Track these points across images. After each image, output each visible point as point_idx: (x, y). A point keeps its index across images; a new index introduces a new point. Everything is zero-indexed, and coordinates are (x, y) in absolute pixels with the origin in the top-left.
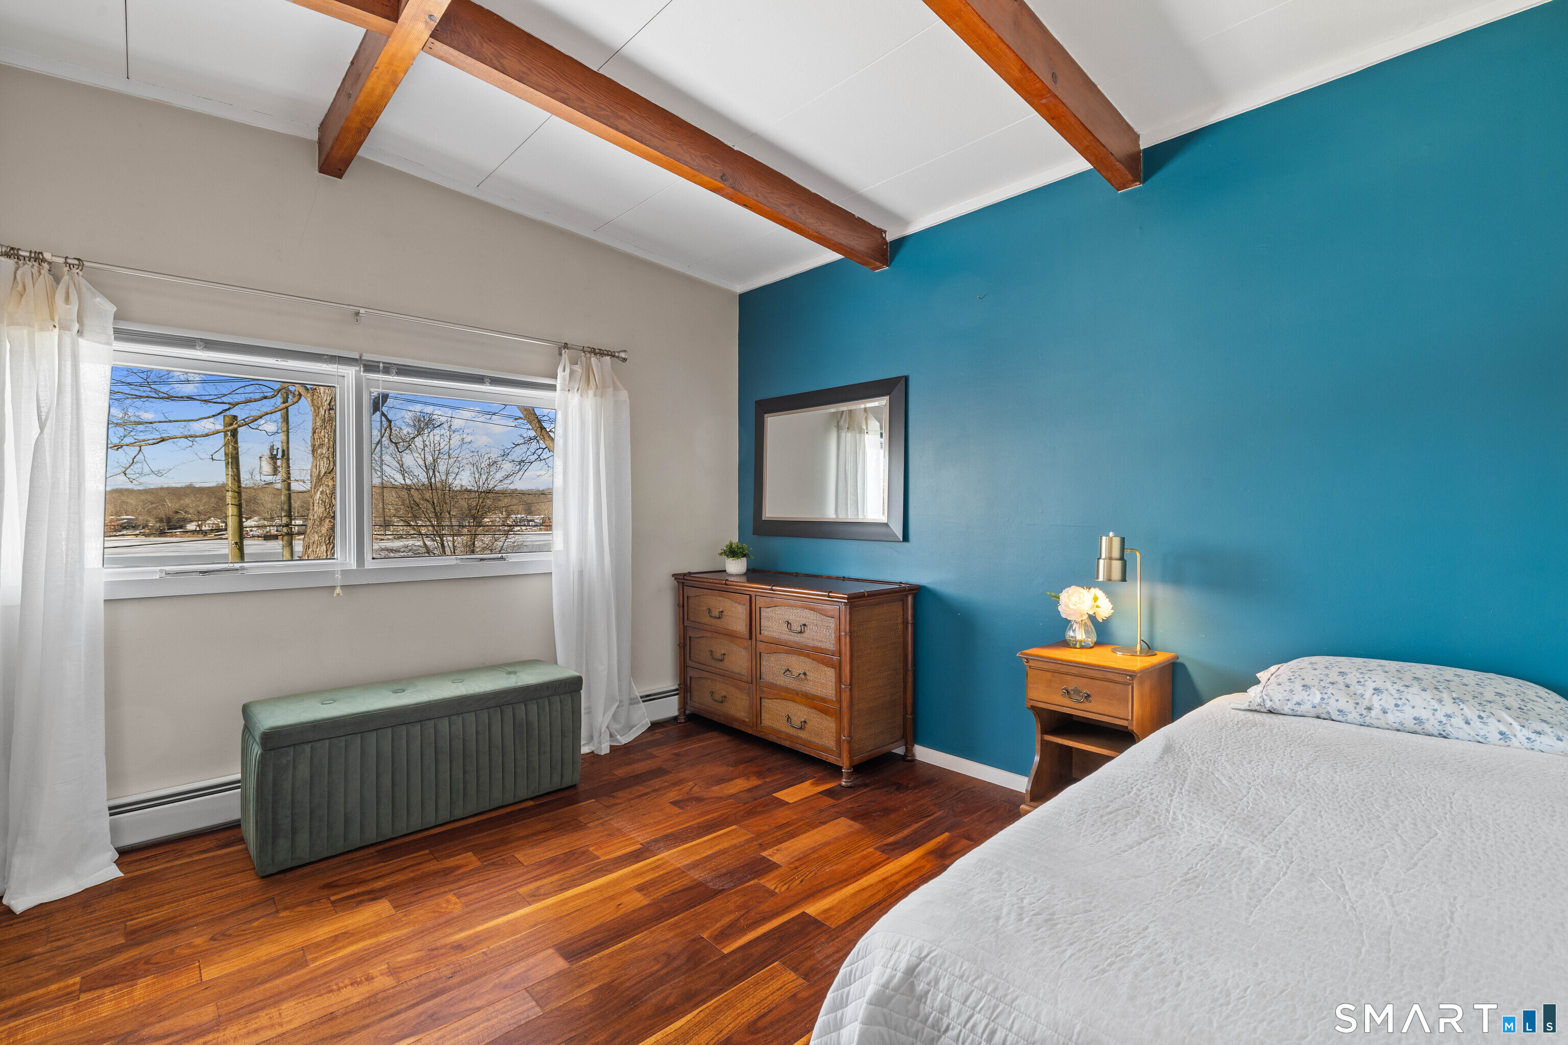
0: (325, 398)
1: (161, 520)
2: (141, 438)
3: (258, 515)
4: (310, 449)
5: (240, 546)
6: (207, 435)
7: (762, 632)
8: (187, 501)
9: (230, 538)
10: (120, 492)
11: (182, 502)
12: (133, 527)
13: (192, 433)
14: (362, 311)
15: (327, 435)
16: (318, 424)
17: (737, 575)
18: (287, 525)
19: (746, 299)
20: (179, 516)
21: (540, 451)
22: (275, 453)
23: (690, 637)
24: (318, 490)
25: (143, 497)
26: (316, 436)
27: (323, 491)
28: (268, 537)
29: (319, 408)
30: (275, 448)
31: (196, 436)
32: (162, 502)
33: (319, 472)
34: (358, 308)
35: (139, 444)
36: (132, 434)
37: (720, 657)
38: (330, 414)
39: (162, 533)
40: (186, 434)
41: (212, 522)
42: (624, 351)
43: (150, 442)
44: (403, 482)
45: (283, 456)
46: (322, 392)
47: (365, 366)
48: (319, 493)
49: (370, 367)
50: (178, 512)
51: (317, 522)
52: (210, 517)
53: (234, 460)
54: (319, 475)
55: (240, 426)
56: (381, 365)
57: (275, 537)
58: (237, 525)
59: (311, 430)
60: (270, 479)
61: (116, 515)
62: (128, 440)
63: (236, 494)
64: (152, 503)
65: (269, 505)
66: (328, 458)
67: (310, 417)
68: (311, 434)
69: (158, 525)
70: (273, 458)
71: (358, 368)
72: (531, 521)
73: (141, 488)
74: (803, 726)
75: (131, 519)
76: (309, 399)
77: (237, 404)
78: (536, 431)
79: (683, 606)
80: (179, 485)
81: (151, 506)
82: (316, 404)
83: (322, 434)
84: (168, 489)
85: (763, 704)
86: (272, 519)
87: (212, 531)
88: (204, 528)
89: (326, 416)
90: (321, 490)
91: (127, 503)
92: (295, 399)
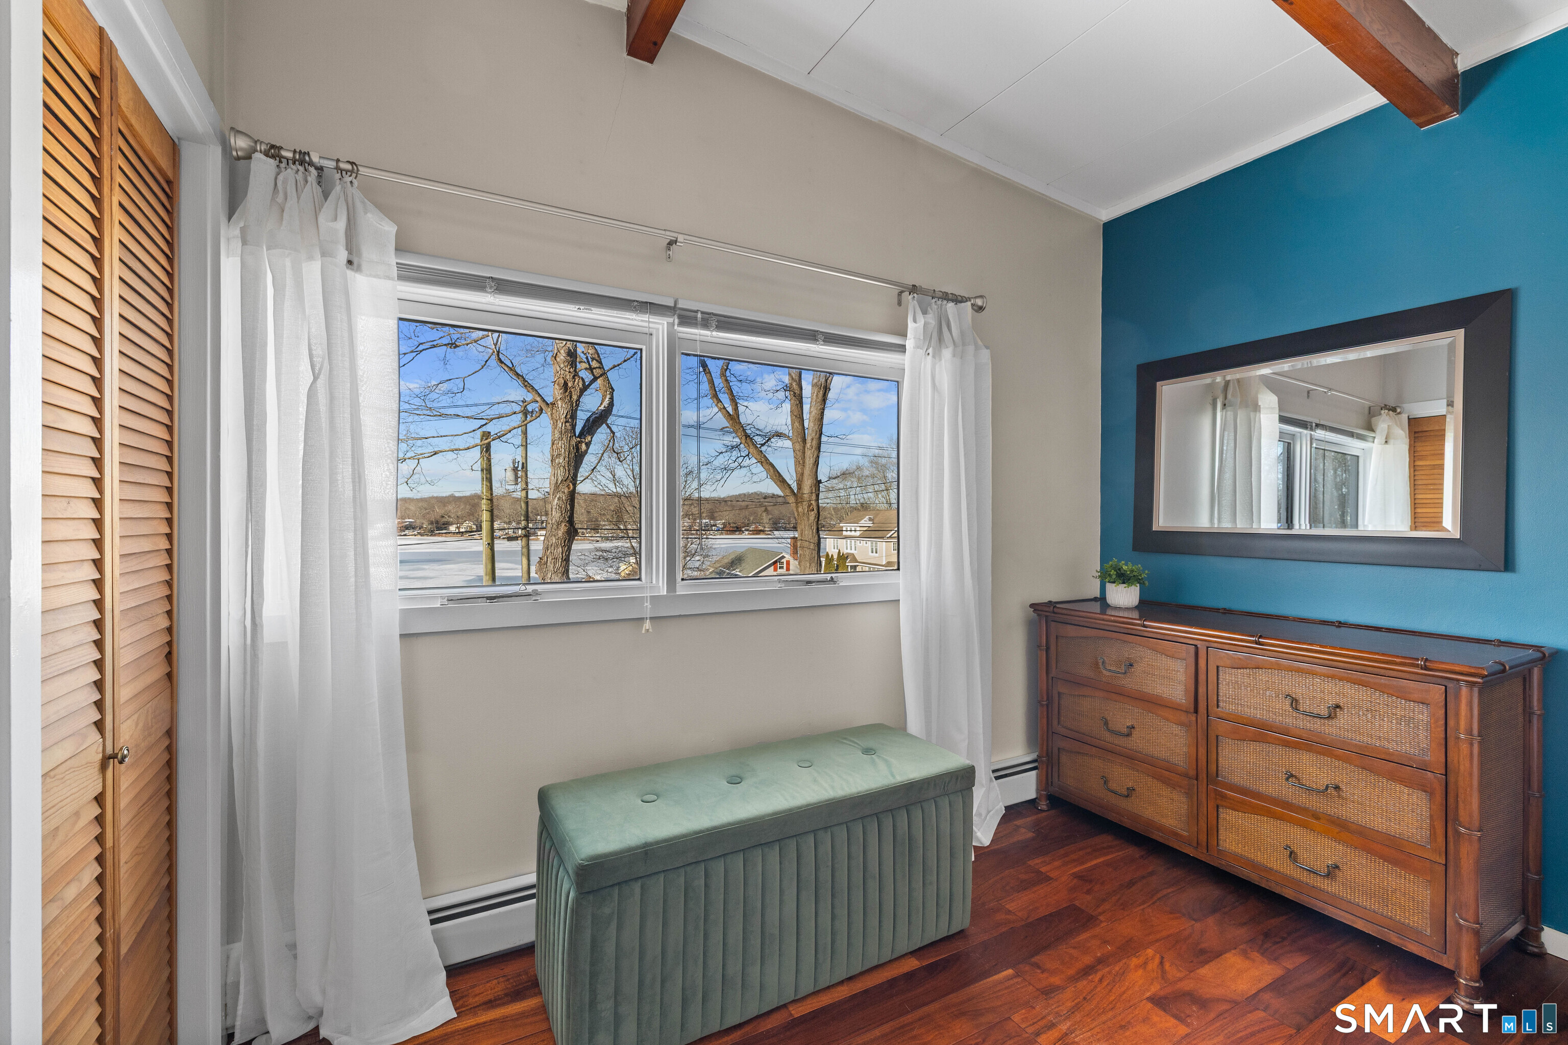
0: (562, 412)
1: (432, 523)
2: (419, 452)
3: (500, 519)
4: (550, 458)
5: (491, 546)
6: (468, 448)
7: (1221, 704)
8: (450, 507)
9: (484, 539)
10: (405, 500)
11: (446, 508)
12: (413, 528)
13: (456, 447)
14: (681, 238)
15: (563, 446)
16: (556, 436)
17: (1127, 609)
18: (525, 528)
19: (1112, 230)
20: (444, 520)
21: (740, 460)
22: (516, 466)
23: (1059, 694)
24: (556, 497)
25: (420, 504)
26: (555, 447)
27: (560, 497)
28: (510, 539)
29: (557, 421)
30: (517, 461)
31: (460, 450)
32: (432, 508)
33: (557, 480)
34: (675, 235)
35: (418, 458)
36: (413, 449)
37: (1125, 731)
38: (566, 426)
39: (432, 533)
40: (452, 447)
41: (467, 525)
42: (981, 297)
43: (426, 455)
44: (615, 491)
45: (523, 468)
46: (560, 406)
47: (680, 317)
48: (557, 499)
49: (687, 318)
50: (443, 517)
51: (554, 526)
52: (465, 521)
53: (487, 471)
54: (557, 483)
55: (493, 440)
56: (699, 315)
57: (516, 538)
58: (489, 528)
59: (550, 443)
60: (511, 488)
61: (402, 519)
62: (409, 455)
63: (489, 502)
64: (426, 509)
65: (508, 511)
66: (564, 467)
67: (549, 430)
68: (550, 446)
69: (430, 527)
70: (515, 470)
71: (671, 320)
72: (714, 526)
73: (419, 496)
74: (1332, 872)
75: (411, 522)
76: (549, 414)
77: (492, 420)
78: (741, 439)
79: (1048, 649)
80: (444, 495)
81: (425, 512)
82: (555, 417)
83: (560, 445)
84: (437, 497)
85: (1221, 816)
86: (510, 523)
87: (466, 532)
88: (461, 530)
89: (563, 428)
90: (558, 496)
91: (409, 509)
92: (537, 415)
